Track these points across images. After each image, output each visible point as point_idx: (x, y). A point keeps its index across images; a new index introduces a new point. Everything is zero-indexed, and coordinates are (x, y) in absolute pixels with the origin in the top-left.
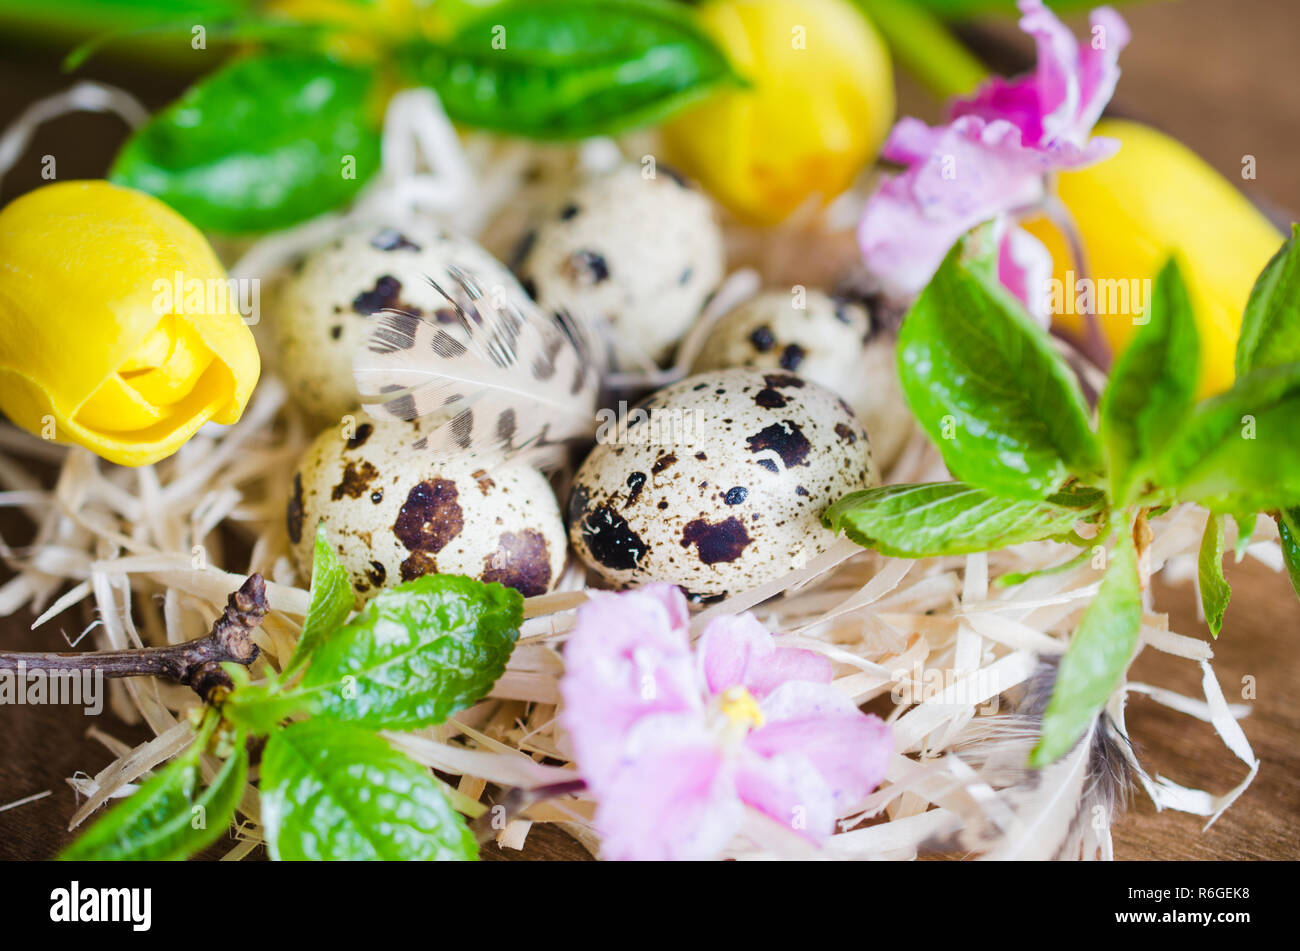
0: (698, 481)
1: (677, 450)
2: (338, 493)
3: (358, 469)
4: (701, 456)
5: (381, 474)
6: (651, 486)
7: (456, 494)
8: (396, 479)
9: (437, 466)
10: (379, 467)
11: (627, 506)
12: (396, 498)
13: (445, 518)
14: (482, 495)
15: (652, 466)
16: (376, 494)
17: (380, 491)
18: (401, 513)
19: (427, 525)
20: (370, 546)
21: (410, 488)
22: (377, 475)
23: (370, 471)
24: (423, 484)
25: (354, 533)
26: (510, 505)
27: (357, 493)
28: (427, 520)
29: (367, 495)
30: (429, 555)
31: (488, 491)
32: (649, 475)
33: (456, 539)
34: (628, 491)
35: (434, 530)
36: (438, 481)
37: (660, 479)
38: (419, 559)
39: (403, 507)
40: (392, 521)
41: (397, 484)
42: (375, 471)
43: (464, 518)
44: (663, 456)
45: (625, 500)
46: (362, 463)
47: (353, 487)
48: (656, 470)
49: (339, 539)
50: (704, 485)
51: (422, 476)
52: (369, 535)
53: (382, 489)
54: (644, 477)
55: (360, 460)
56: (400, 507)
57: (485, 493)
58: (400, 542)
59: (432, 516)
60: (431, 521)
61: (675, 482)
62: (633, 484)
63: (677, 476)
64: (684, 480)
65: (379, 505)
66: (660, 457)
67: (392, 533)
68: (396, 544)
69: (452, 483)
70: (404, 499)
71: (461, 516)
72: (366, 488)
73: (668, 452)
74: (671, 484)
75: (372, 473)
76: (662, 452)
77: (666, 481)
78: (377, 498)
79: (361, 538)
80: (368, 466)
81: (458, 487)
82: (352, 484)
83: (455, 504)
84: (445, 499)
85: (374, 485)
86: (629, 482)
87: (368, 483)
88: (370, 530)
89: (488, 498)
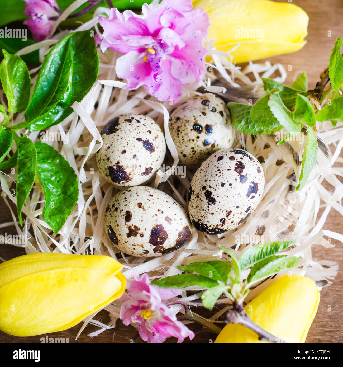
0: (239, 213)
1: (231, 209)
2: (129, 235)
3: (133, 228)
4: (238, 207)
5: (140, 228)
6: (228, 220)
7: (163, 228)
8: (145, 229)
9: (155, 221)
10: (139, 227)
11: (222, 226)
12: (147, 235)
13: (163, 235)
14: (170, 225)
15: (226, 215)
16: (141, 235)
17: (142, 234)
18: (150, 238)
19: (158, 239)
20: (143, 247)
21: (150, 231)
22: (139, 229)
23: (137, 228)
24: (154, 228)
25: (137, 245)
26: (178, 224)
27: (135, 235)
28: (158, 238)
29: (138, 235)
30: (161, 245)
31: (171, 223)
32: (226, 218)
33: (167, 239)
34: (221, 223)
35: (161, 240)
36: (157, 226)
37: (229, 217)
38: (158, 247)
39: (150, 236)
40: (148, 241)
41: (146, 230)
42: (139, 228)
43: (168, 234)
44: (228, 212)
45: (221, 226)
46: (133, 226)
47: (133, 234)
48: (227, 216)
49: (133, 247)
50: (241, 213)
51: (152, 226)
52: (142, 245)
53: (142, 233)
54: (225, 219)
55: (132, 225)
56: (149, 236)
57: (170, 224)
58: (152, 245)
59: (159, 236)
60: (159, 238)
61: (234, 216)
62: (222, 221)
63: (234, 215)
64: (236, 215)
65: (143, 237)
66: (227, 213)
67: (149, 244)
68: (151, 246)
69: (161, 225)
70: (150, 234)
71: (167, 233)
72: (138, 233)
73: (229, 210)
74: (233, 217)
75: (137, 229)
76: (227, 211)
77: (231, 217)
78: (142, 236)
79: (140, 246)
80: (135, 227)
81: (163, 225)
82: (133, 232)
83: (164, 231)
84: (161, 231)
85: (140, 232)
86: (221, 221)
87: (138, 232)
88: (142, 244)
89: (172, 225)
